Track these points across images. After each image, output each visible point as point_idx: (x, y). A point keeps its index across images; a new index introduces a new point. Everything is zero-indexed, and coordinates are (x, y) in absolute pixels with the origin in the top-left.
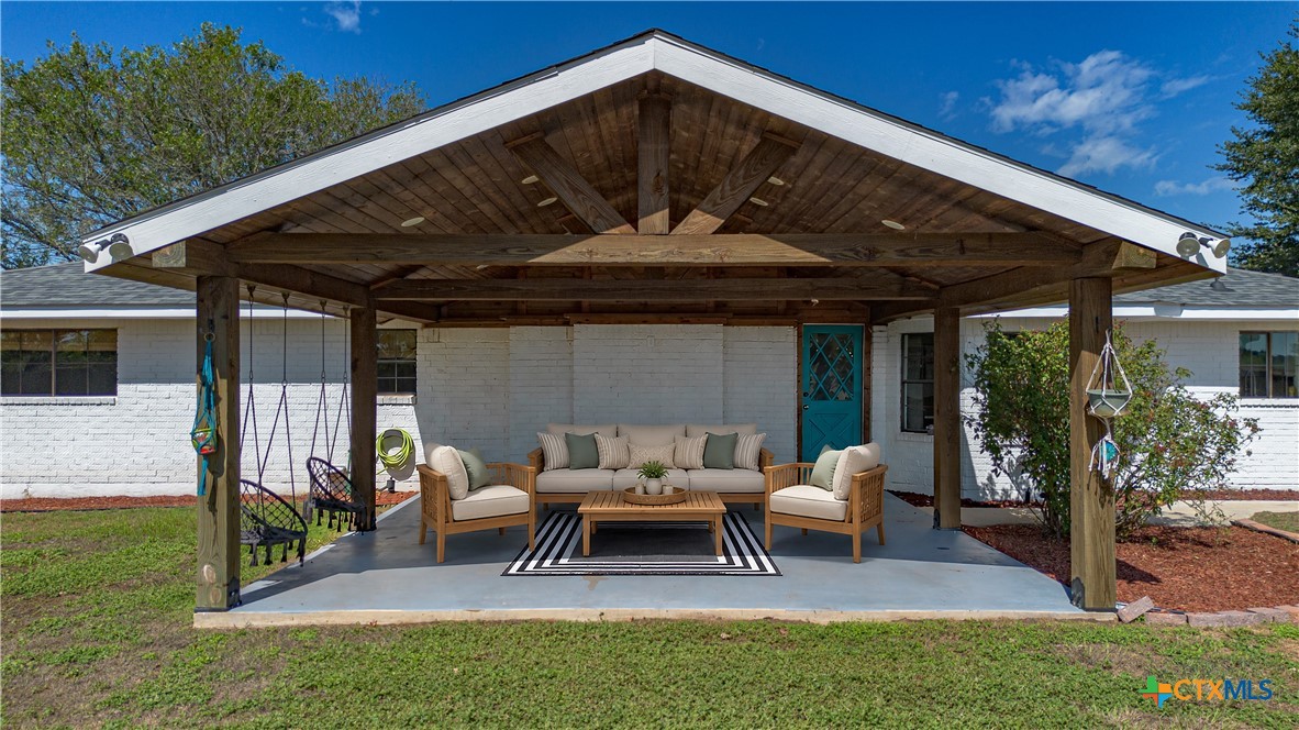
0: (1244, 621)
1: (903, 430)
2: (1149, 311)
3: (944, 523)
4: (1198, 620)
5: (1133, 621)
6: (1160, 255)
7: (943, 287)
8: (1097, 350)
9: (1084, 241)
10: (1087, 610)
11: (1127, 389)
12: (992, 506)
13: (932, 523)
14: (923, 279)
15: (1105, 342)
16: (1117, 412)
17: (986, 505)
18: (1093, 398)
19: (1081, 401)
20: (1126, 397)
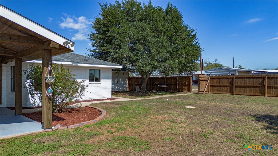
0: (79, 126)
1: (11, 91)
2: (71, 63)
3: (17, 113)
4: (70, 127)
5: (55, 130)
6: (60, 45)
7: (17, 53)
8: (48, 67)
9: (44, 41)
10: (45, 129)
11: (54, 76)
12: (35, 108)
13: (14, 114)
14: (11, 50)
15: (49, 65)
16: (52, 81)
17: (33, 108)
18: (47, 78)
19: (44, 79)
20: (54, 78)
